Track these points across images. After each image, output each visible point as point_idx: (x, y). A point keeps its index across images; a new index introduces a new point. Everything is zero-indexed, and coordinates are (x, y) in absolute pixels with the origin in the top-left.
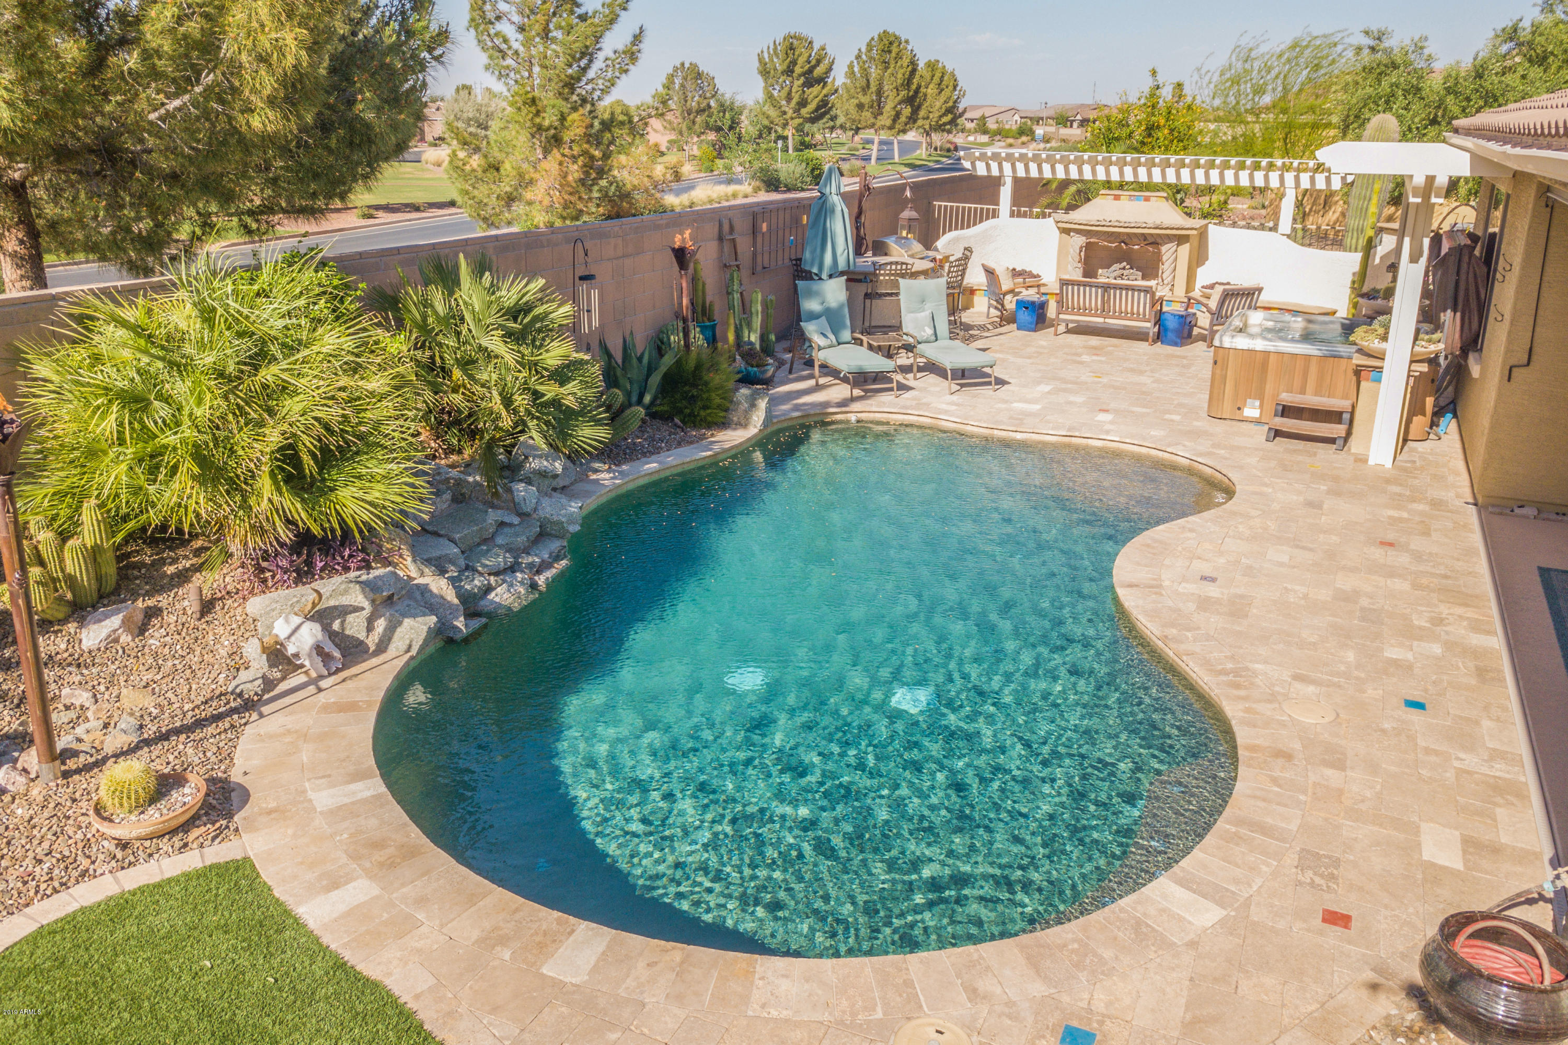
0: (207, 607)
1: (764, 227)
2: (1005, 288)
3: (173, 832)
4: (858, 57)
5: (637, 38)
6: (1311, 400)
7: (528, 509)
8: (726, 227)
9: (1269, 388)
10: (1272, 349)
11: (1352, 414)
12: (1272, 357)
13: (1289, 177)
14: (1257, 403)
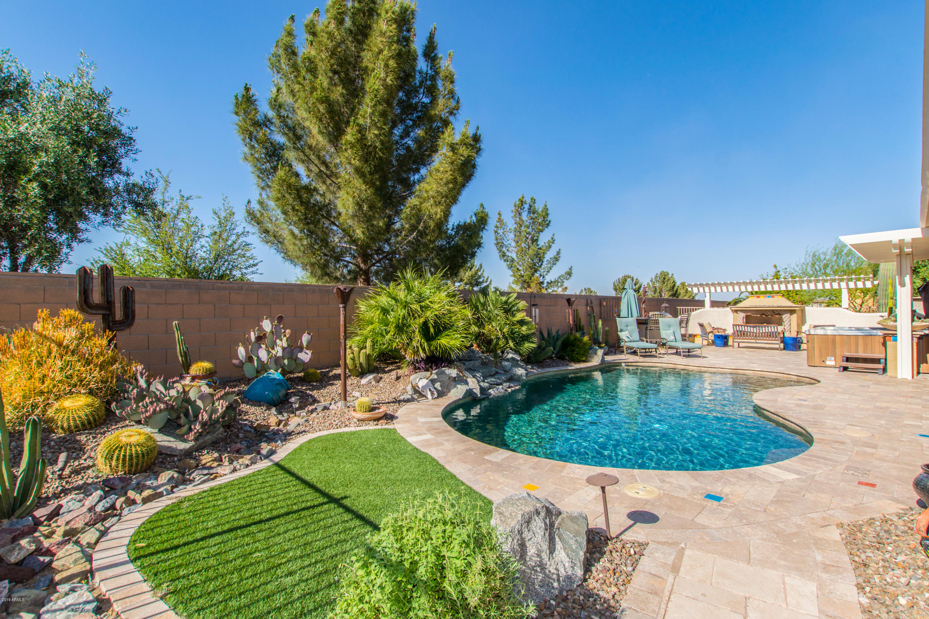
0: (398, 378)
1: (604, 304)
2: (708, 331)
3: (375, 420)
4: (651, 281)
5: (558, 253)
6: (861, 354)
7: (508, 369)
8: (589, 302)
9: (838, 351)
10: (836, 334)
11: (886, 359)
12: (837, 337)
13: (843, 285)
14: (833, 358)
